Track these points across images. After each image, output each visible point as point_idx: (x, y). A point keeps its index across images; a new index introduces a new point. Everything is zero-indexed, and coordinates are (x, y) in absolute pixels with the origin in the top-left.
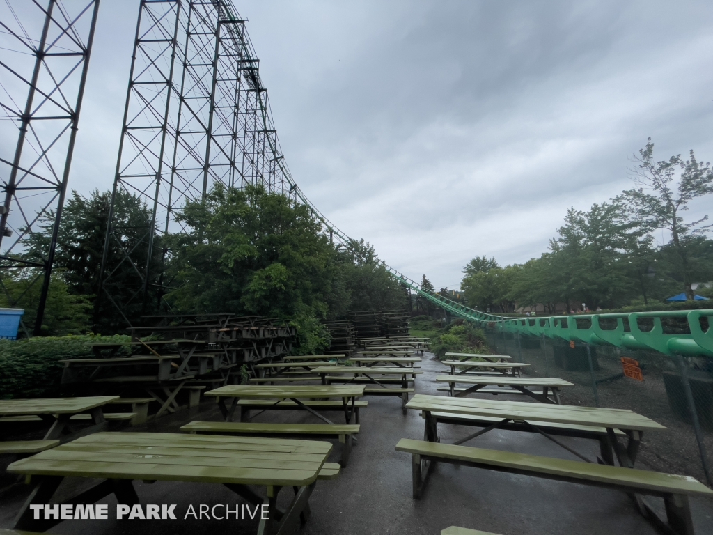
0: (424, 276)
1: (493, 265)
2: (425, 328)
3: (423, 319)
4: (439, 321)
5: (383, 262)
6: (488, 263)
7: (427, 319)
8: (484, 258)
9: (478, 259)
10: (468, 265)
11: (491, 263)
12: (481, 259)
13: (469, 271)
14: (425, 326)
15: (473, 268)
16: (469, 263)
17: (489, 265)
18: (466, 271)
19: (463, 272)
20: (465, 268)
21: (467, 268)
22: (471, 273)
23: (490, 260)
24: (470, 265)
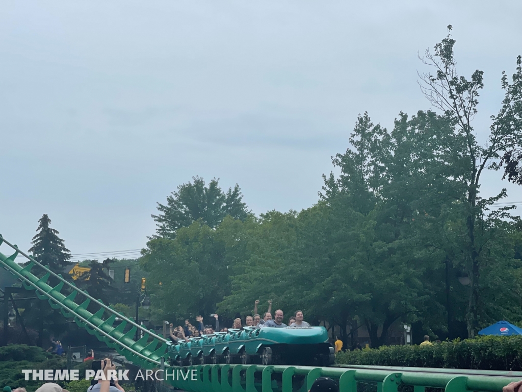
0: (45, 220)
1: (234, 203)
6: (222, 200)
8: (213, 184)
9: (199, 183)
10: (170, 200)
11: (228, 202)
12: (207, 185)
13: (171, 216)
16: (176, 194)
17: (224, 207)
18: (163, 216)
19: (155, 217)
20: (162, 208)
21: (167, 208)
22: (175, 223)
23: (228, 191)
24: (175, 198)
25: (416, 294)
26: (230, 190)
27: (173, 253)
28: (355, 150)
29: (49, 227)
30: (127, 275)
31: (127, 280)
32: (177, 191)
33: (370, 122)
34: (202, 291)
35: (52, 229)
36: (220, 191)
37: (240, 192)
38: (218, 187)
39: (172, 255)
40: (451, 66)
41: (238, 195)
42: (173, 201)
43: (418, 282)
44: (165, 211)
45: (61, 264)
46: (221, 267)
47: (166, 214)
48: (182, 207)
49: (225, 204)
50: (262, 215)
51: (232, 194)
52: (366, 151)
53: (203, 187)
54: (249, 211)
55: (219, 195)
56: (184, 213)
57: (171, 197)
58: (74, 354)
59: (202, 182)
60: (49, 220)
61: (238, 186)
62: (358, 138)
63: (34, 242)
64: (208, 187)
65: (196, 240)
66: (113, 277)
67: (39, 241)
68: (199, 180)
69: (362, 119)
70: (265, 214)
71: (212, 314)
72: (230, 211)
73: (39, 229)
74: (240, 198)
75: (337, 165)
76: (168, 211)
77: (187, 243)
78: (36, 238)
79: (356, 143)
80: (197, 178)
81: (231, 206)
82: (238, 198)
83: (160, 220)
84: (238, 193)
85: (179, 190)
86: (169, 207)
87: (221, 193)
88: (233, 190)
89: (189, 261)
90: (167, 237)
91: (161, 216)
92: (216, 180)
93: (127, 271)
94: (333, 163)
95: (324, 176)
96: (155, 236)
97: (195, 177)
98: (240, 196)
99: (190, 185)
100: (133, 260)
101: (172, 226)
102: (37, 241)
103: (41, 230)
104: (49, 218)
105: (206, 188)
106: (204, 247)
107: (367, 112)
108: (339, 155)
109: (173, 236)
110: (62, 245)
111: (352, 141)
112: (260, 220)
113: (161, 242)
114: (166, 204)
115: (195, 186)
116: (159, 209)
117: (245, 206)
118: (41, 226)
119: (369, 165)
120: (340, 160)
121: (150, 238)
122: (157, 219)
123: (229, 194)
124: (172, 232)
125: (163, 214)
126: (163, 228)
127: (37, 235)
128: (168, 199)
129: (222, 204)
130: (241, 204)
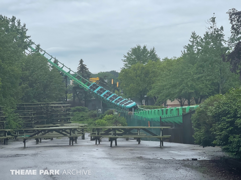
0: (81, 61)
2: (82, 119)
3: (79, 110)
4: (95, 112)
5: (38, 46)
6: (148, 53)
7: (84, 110)
8: (145, 47)
10: (128, 54)
11: (151, 54)
12: (142, 48)
13: (129, 59)
14: (82, 117)
15: (133, 57)
16: (130, 51)
17: (149, 56)
18: (126, 60)
19: (123, 60)
20: (125, 57)
21: (127, 57)
22: (130, 62)
23: (150, 50)
24: (130, 53)
25: (208, 90)
26: (151, 49)
27: (130, 74)
28: (191, 44)
29: (83, 64)
30: (112, 81)
31: (112, 83)
32: (131, 50)
33: (196, 34)
34: (141, 88)
35: (84, 65)
36: (147, 50)
37: (155, 50)
38: (146, 48)
39: (130, 75)
40: (215, 24)
41: (154, 51)
42: (129, 54)
43: (209, 86)
44: (126, 58)
45: (88, 77)
46: (148, 79)
47: (127, 59)
48: (133, 56)
49: (149, 55)
50: (163, 59)
51: (152, 51)
52: (195, 44)
53: (141, 48)
54: (158, 57)
55: (147, 51)
56: (133, 58)
57: (128, 52)
58: (99, 109)
59: (140, 46)
60: (83, 61)
61: (154, 48)
62: (192, 40)
63: (78, 69)
64: (143, 48)
65: (138, 69)
66: (107, 82)
67: (80, 69)
68: (139, 46)
69: (193, 33)
70: (164, 58)
71: (145, 95)
72: (151, 57)
73: (79, 64)
74: (155, 52)
75: (185, 48)
76: (128, 58)
77: (135, 70)
78: (79, 68)
79: (191, 42)
80: (138, 45)
81: (152, 55)
82: (154, 52)
83: (125, 61)
84: (154, 50)
85: (131, 49)
86: (128, 56)
87: (148, 50)
88: (152, 49)
89: (136, 76)
90: (128, 68)
91: (125, 59)
92: (145, 46)
93: (112, 80)
94: (184, 48)
95: (182, 51)
96: (123, 68)
97: (137, 45)
98: (155, 51)
99: (135, 48)
100: (108, 72)
101: (129, 63)
102: (79, 69)
103: (80, 65)
104: (83, 60)
105: (142, 49)
106: (141, 72)
107: (194, 31)
108: (186, 46)
109: (130, 67)
110: (88, 70)
111: (190, 41)
112: (162, 61)
113: (126, 70)
114: (127, 55)
115: (137, 48)
116: (124, 57)
117: (157, 55)
118: (80, 63)
119: (195, 48)
120: (186, 47)
121: (121, 68)
122: (124, 61)
123: (151, 51)
124: (130, 65)
125: (126, 59)
126: (126, 65)
127: (79, 67)
128: (127, 53)
129: (148, 54)
130: (156, 55)
